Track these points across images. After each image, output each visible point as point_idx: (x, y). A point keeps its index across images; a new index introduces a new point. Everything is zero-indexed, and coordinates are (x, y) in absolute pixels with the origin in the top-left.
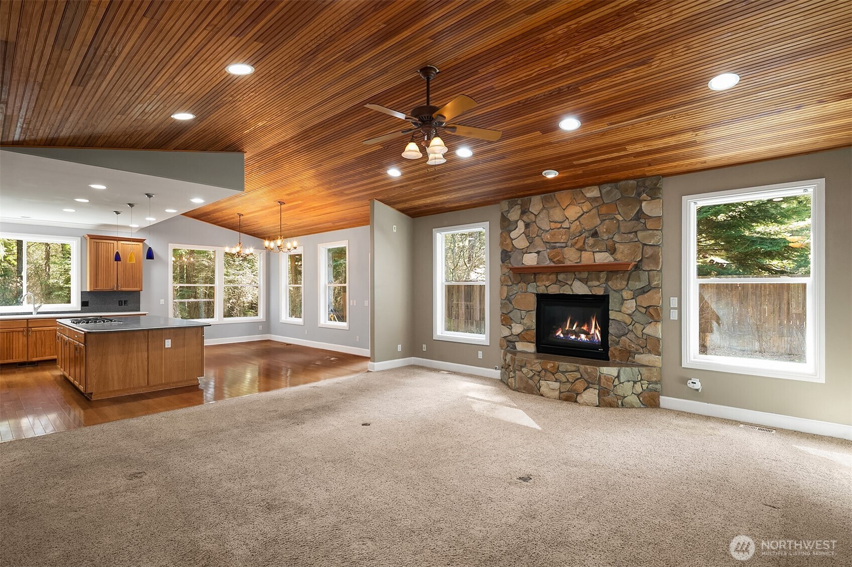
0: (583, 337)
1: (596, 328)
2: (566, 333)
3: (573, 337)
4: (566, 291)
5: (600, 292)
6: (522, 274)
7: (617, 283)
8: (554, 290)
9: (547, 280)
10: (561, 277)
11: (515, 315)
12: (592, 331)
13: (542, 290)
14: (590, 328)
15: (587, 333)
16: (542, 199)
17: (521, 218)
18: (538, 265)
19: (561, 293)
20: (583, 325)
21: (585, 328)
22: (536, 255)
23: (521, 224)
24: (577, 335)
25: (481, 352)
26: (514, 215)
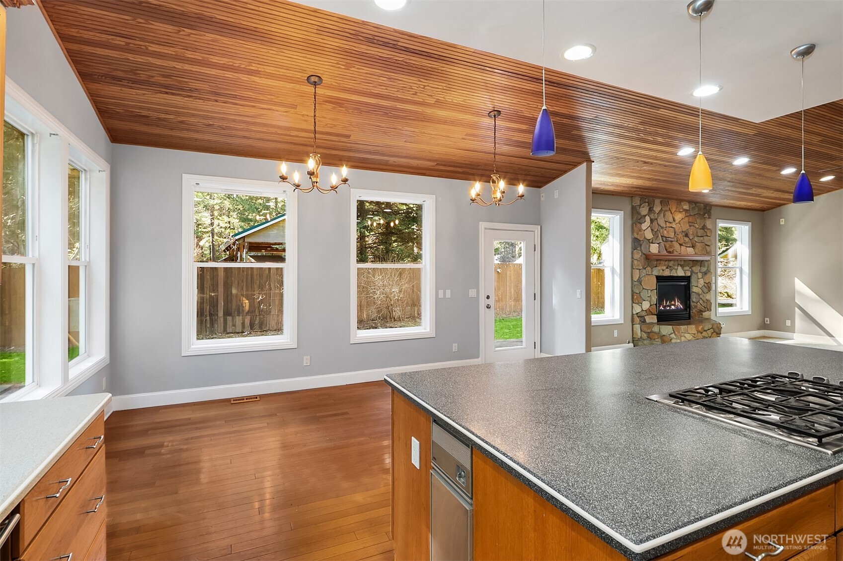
0: (673, 307)
1: (678, 302)
2: (664, 307)
3: (668, 308)
4: (674, 274)
5: (688, 274)
6: (650, 260)
7: (696, 269)
8: (667, 273)
9: (665, 265)
10: (671, 264)
11: (644, 294)
12: (677, 304)
13: (661, 274)
14: (675, 303)
15: (674, 305)
16: (661, 201)
17: (649, 214)
18: (659, 254)
19: (671, 275)
20: (672, 302)
21: (673, 303)
22: (658, 245)
23: (648, 219)
24: (670, 307)
25: (616, 331)
26: (644, 211)
